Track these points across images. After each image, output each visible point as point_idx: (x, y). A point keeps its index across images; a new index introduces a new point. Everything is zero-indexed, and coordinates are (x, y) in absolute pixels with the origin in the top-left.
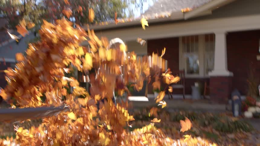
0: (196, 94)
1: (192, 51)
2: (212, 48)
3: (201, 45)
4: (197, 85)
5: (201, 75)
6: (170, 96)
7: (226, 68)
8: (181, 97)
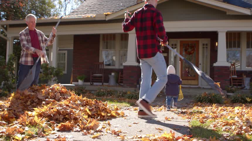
0: (112, 81)
1: (110, 48)
2: (126, 46)
3: (118, 43)
4: (113, 74)
5: (117, 67)
6: (92, 83)
7: (136, 60)
8: (101, 84)
